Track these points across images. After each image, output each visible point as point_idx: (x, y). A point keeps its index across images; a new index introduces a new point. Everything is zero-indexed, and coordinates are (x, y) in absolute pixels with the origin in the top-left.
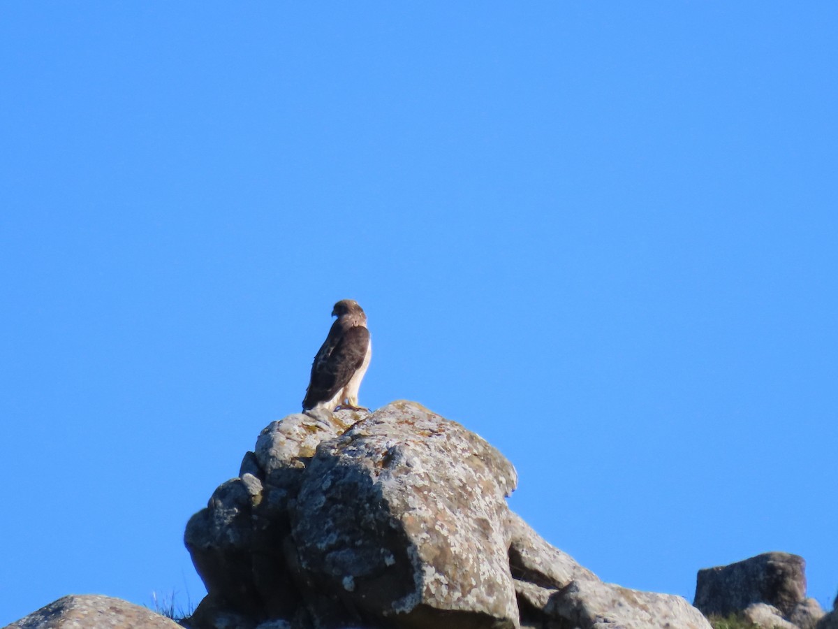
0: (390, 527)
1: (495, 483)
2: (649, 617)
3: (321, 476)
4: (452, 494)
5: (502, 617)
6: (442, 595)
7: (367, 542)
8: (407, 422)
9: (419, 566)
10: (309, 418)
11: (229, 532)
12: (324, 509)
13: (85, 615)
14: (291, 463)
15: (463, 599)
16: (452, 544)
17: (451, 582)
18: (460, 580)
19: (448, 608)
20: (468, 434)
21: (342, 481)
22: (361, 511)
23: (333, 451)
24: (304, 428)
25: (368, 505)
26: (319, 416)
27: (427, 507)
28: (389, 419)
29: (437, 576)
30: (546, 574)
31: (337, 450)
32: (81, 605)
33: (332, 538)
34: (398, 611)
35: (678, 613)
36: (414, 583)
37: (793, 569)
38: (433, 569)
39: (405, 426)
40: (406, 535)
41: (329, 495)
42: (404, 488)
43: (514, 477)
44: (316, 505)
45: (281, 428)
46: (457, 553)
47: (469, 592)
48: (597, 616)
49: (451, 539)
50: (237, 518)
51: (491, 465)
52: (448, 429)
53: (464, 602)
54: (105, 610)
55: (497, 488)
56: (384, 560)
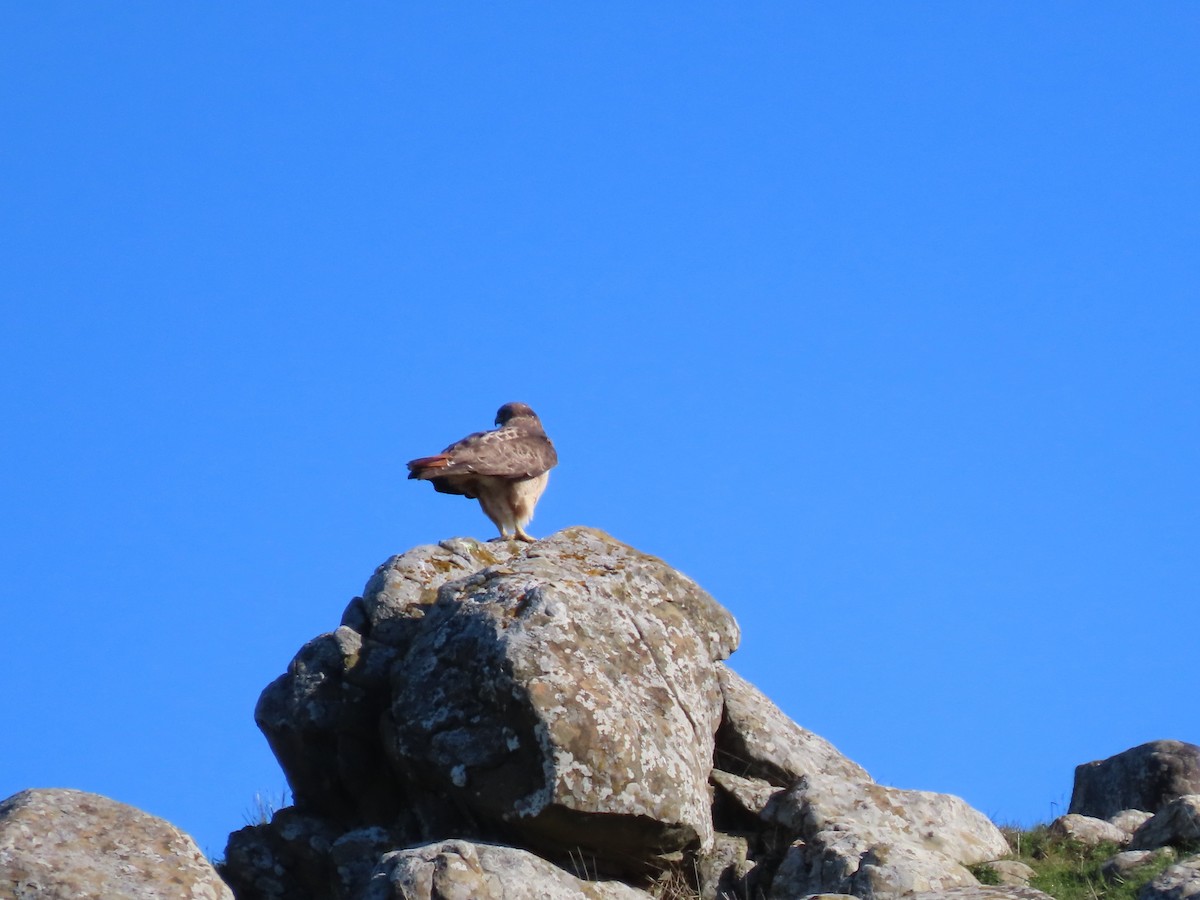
0: (514, 698)
1: (698, 640)
2: (906, 824)
3: (435, 630)
4: (616, 653)
5: (674, 822)
6: (583, 792)
7: (486, 719)
8: (575, 555)
9: (550, 752)
10: (442, 551)
11: (311, 705)
12: (435, 674)
13: (41, 816)
14: (407, 611)
15: (615, 797)
16: (600, 721)
17: (597, 773)
18: (610, 772)
19: (593, 810)
20: (662, 573)
21: (460, 635)
22: (478, 677)
23: (457, 595)
24: (434, 564)
25: (487, 668)
26: (457, 548)
27: (568, 671)
28: (548, 552)
29: (576, 765)
30: (781, 765)
31: (464, 593)
32: (38, 802)
33: (441, 713)
34: (522, 814)
35: (949, 819)
36: (544, 774)
37: (1184, 763)
38: (571, 756)
39: (571, 561)
40: (533, 709)
41: (442, 655)
42: (536, 645)
43: (733, 632)
44: (424, 669)
45: (400, 564)
46: (606, 733)
47: (624, 787)
48: (826, 822)
49: (599, 715)
50: (323, 687)
51: (698, 616)
52: (630, 566)
53: (616, 800)
54: (71, 809)
55: (701, 647)
56: (506, 742)
